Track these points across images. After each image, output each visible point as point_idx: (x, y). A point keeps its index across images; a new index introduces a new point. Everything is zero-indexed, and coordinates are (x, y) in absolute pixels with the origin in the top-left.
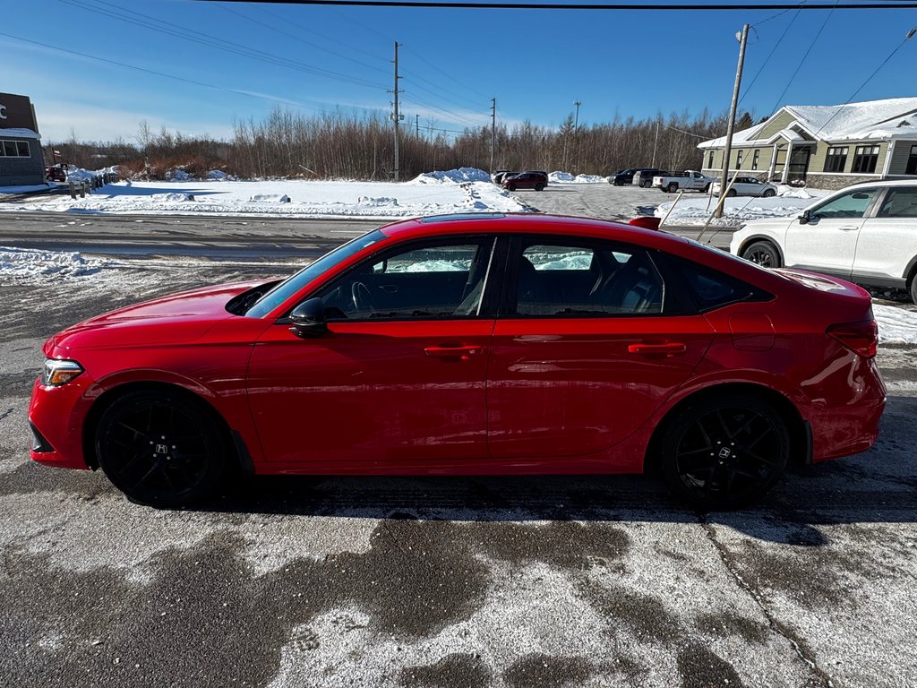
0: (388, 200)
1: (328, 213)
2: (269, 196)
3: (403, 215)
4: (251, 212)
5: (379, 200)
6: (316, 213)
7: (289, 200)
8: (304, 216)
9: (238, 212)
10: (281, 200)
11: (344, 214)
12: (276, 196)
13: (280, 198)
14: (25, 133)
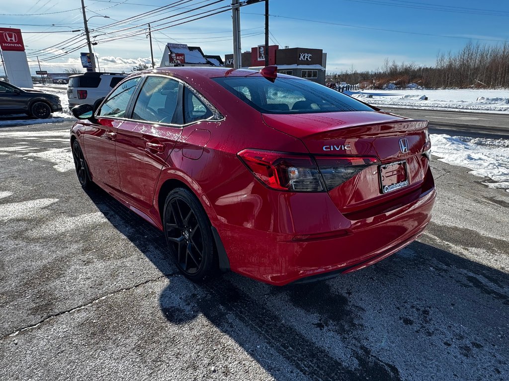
0: (501, 99)
1: (445, 107)
2: (413, 96)
3: (505, 110)
4: (396, 105)
5: (493, 100)
6: (437, 107)
7: (426, 99)
8: (427, 108)
9: (389, 104)
10: (420, 99)
11: (456, 108)
12: (418, 96)
13: (420, 97)
14: (318, 67)
